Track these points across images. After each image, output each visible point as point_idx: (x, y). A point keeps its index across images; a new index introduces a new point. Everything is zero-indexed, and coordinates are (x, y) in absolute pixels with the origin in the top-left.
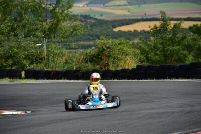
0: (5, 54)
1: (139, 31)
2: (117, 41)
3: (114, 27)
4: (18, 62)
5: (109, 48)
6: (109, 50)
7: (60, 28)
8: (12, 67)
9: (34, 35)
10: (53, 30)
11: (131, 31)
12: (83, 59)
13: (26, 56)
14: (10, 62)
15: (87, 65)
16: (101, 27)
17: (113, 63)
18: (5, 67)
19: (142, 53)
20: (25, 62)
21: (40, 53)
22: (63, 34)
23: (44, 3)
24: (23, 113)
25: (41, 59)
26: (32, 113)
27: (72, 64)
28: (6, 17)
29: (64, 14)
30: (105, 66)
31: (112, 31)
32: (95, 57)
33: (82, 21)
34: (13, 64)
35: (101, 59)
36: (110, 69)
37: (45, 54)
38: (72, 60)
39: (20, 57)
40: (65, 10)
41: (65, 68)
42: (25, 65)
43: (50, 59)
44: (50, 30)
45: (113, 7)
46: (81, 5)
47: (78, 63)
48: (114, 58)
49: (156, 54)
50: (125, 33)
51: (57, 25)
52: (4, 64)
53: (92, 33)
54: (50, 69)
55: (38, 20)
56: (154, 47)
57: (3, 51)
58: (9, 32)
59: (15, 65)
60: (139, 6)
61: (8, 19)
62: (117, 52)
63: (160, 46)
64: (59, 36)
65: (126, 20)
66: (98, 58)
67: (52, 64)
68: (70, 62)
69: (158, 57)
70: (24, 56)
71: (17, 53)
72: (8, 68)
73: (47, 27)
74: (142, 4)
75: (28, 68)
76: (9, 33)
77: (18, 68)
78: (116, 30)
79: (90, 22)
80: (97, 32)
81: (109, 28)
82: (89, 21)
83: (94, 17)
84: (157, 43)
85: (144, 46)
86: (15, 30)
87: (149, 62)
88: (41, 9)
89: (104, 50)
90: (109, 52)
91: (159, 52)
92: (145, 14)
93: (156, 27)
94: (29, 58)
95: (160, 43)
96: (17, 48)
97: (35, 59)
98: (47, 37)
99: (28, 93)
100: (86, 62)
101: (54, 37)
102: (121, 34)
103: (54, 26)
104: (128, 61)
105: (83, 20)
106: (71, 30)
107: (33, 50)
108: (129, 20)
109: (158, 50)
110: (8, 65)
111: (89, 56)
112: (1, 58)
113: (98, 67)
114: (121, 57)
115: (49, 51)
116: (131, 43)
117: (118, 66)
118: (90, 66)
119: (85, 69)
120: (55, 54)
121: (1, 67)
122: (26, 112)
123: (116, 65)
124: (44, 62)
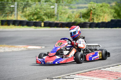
0: (32, 12)
4: (40, 17)
6: (94, 10)
8: (36, 20)
12: (78, 15)
15: (80, 19)
18: (33, 20)
19: (115, 12)
21: (53, 12)
25: (54, 15)
26: (45, 48)
30: (91, 20)
34: (37, 18)
35: (89, 16)
38: (71, 16)
42: (44, 19)
43: (59, 15)
47: (75, 17)
52: (32, 18)
54: (58, 22)
57: (32, 10)
62: (99, 11)
66: (87, 15)
67: (60, 19)
70: (43, 14)
71: (39, 12)
77: (40, 21)
89: (91, 10)
94: (47, 15)
96: (40, 9)
97: (51, 16)
98: (58, 2)
104: (105, 17)
107: (49, 10)
110: (34, 19)
111: (82, 14)
112: (30, 15)
113: (87, 21)
114: (102, 14)
115: (58, 11)
116: (109, 5)
117: (99, 20)
118: (82, 20)
119: (79, 22)
120: (62, 13)
121: (30, 20)
122: (41, 47)
123: (98, 19)
124: (55, 17)
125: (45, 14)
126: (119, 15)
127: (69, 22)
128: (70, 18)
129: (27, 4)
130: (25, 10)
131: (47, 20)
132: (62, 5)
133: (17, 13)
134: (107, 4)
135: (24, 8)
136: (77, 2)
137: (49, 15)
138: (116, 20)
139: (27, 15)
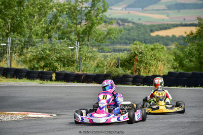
0: (37, 55)
1: (177, 37)
2: (152, 46)
3: (152, 31)
4: (50, 64)
5: (141, 53)
6: (141, 55)
7: (94, 32)
8: (44, 69)
9: (68, 38)
10: (88, 33)
11: (168, 36)
12: (114, 63)
13: (57, 58)
14: (42, 64)
15: (118, 69)
16: (139, 31)
17: (145, 69)
18: (37, 68)
19: (175, 60)
20: (56, 64)
21: (72, 56)
22: (97, 37)
23: (79, 5)
24: (48, 116)
25: (73, 62)
26: (58, 117)
27: (103, 68)
28: (41, 19)
29: (98, 18)
30: (136, 71)
31: (149, 35)
32: (127, 61)
33: (120, 25)
34: (45, 66)
35: (133, 64)
36: (141, 74)
37: (76, 57)
38: (103, 64)
39: (52, 59)
40: (99, 13)
41: (96, 72)
42: (56, 68)
43: (82, 62)
44: (84, 32)
45: (152, 12)
46: (120, 9)
47: (109, 67)
48: (146, 64)
49: (191, 61)
50: (162, 37)
51: (91, 28)
52: (36, 66)
53: (129, 36)
54: (81, 73)
55: (73, 22)
56: (189, 53)
57: (36, 52)
58: (44, 33)
59: (47, 67)
60: (179, 11)
61: (43, 20)
62: (149, 57)
63: (195, 52)
64: (93, 39)
65: (164, 24)
66: (130, 63)
67: (83, 68)
68: (102, 66)
69: (193, 64)
70: (56, 59)
71: (49, 55)
72: (40, 70)
73: (81, 30)
74: (181, 9)
75: (59, 70)
76: (43, 35)
77: (50, 70)
78: (154, 34)
79: (128, 25)
80: (134, 36)
81: (147, 32)
82: (126, 24)
83: (132, 21)
84: (193, 49)
85: (178, 52)
86: (50, 31)
87: (184, 68)
88: (76, 12)
89: (136, 55)
90: (142, 57)
91: (194, 59)
92: (184, 19)
93: (192, 34)
94: (61, 61)
95: (196, 50)
96: (50, 50)
97: (67, 62)
98: (81, 40)
99: (56, 96)
100: (117, 67)
101: (88, 40)
102: (159, 39)
103: (88, 29)
104: (159, 68)
105: (121, 23)
106: (106, 33)
107: (65, 53)
108: (168, 25)
109: (193, 57)
110: (40, 66)
111: (121, 60)
112: (33, 59)
113: (128, 72)
114: (153, 62)
115: (81, 54)
116: (165, 48)
117: (149, 71)
118: (121, 71)
119: (115, 74)
120: (87, 58)
121: (33, 69)
122: (51, 115)
123: (147, 71)
124: (76, 64)
125: (59, 60)
126: (181, 65)
127: (99, 73)
128: (100, 67)
129: (28, 42)
130: (25, 51)
131: (61, 69)
132: (88, 45)
133: (11, 57)
134: (162, 46)
135: (23, 48)
136: (112, 41)
137: (66, 61)
138: (178, 72)
139: (28, 59)
